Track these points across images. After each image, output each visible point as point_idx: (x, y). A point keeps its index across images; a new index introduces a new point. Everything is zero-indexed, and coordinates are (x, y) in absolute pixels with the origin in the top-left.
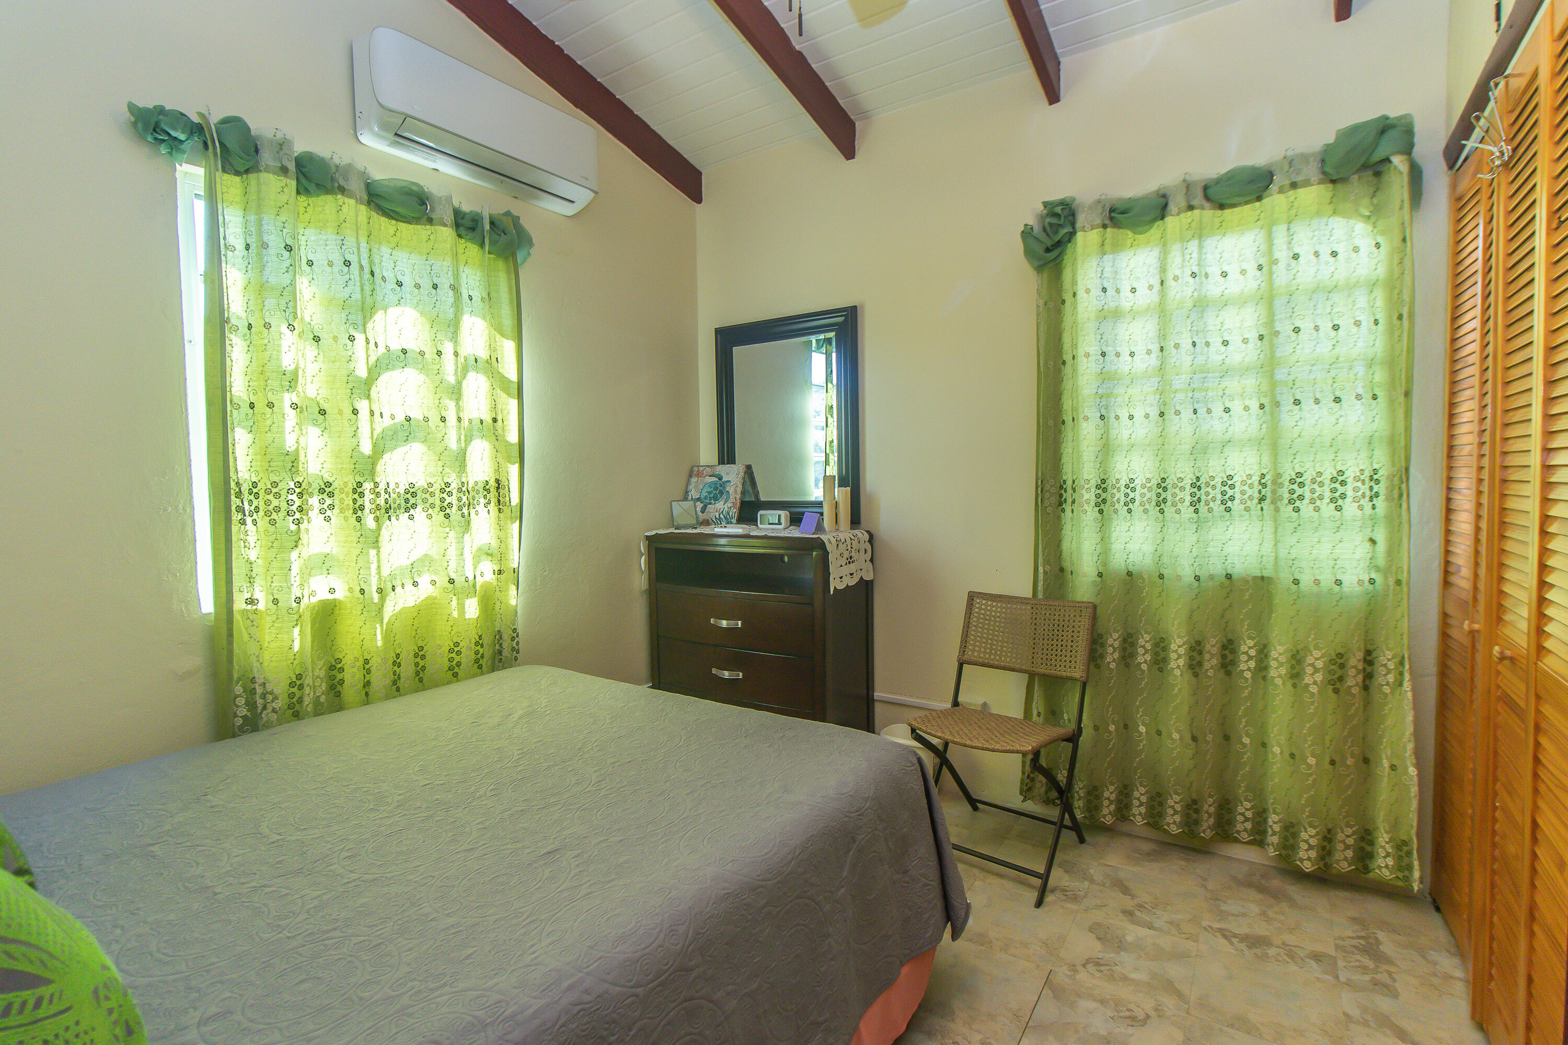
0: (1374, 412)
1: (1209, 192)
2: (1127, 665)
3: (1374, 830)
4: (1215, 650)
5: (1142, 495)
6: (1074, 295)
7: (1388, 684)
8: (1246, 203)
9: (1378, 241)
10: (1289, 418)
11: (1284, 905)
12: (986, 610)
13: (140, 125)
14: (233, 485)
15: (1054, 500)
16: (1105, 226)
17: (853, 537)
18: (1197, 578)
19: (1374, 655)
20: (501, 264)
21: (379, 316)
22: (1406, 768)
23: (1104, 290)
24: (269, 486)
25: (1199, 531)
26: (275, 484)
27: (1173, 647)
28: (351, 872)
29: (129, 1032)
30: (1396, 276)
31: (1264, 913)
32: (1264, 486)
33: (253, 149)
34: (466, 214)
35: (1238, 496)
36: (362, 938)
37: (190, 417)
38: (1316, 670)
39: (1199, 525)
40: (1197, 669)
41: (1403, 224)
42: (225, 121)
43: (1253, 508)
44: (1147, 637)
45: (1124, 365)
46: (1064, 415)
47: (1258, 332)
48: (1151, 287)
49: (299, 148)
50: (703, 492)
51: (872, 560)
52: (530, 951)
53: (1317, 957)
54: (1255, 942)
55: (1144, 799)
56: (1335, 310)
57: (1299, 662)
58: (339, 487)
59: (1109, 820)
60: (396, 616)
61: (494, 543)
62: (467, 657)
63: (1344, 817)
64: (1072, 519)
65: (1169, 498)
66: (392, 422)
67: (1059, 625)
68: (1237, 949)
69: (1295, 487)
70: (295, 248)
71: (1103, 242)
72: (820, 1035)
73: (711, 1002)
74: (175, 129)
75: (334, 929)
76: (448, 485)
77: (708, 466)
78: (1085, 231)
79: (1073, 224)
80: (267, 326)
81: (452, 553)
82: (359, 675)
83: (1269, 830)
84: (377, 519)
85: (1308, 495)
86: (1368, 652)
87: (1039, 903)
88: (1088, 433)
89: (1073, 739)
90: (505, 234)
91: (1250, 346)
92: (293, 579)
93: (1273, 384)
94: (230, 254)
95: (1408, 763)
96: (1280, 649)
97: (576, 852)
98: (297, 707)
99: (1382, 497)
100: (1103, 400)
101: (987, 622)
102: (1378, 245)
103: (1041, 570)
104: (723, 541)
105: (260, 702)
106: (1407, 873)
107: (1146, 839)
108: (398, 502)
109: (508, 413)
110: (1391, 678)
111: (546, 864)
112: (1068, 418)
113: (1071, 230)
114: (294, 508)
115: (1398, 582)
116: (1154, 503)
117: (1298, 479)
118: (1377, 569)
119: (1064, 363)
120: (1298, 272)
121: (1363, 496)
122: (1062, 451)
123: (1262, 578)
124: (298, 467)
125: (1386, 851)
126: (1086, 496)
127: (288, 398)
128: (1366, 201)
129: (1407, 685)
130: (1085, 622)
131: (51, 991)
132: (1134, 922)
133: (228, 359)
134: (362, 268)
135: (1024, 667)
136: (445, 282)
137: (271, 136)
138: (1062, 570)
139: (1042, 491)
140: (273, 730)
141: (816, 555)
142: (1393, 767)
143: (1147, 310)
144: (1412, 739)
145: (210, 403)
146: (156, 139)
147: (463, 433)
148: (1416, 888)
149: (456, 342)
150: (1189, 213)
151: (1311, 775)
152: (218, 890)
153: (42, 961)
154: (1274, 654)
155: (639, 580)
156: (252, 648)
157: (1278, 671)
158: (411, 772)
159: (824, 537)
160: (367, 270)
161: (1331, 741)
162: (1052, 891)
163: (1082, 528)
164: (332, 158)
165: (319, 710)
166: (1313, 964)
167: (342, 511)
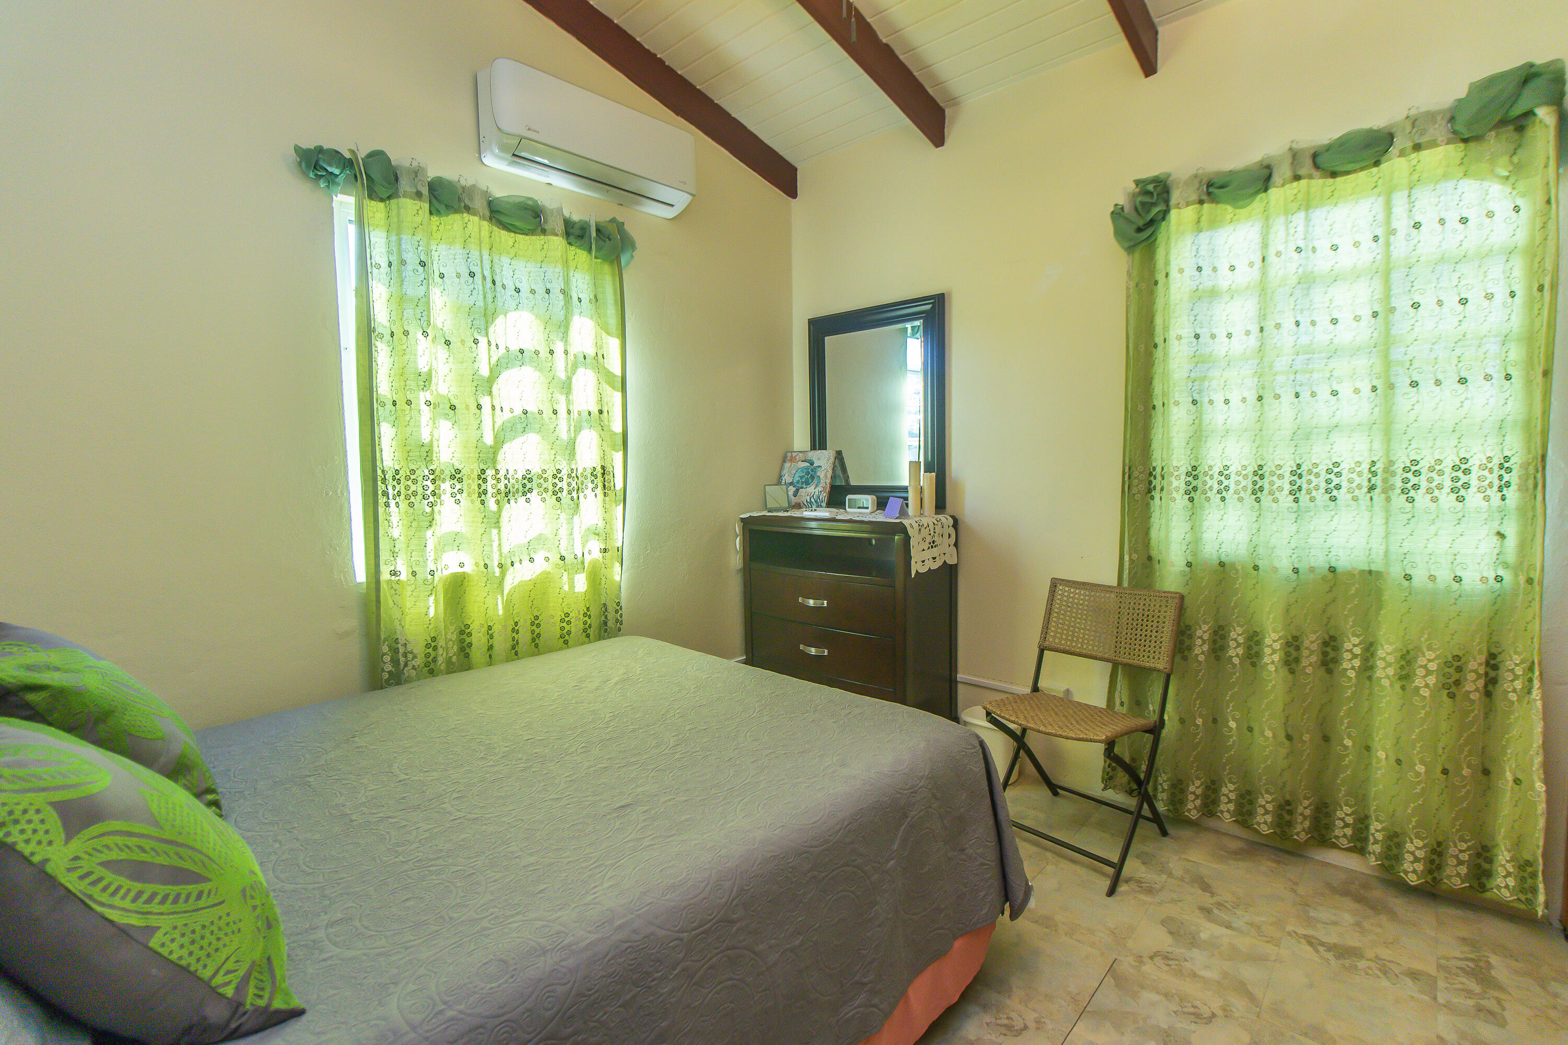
0: (1508, 393)
1: (1319, 160)
2: (1218, 658)
3: (1494, 846)
4: (1314, 647)
5: (1237, 483)
6: (1167, 275)
7: (1514, 691)
8: (1362, 169)
9: (1517, 204)
10: (1405, 400)
11: (1384, 918)
12: (1068, 597)
13: (303, 165)
14: (379, 472)
15: (1143, 487)
16: (1201, 202)
17: (936, 522)
18: (1296, 571)
19: (1499, 658)
20: (607, 268)
21: (500, 320)
22: (1533, 783)
23: (1199, 269)
24: (409, 474)
25: (1298, 521)
26: (413, 472)
27: (1268, 641)
28: (458, 810)
29: (269, 926)
30: (1537, 242)
31: (1358, 924)
32: (1374, 474)
33: (393, 178)
34: (575, 223)
35: (1345, 484)
36: (459, 868)
37: (346, 414)
38: (1429, 673)
39: (1298, 516)
40: (1294, 666)
41: (1548, 183)
42: (372, 155)
43: (1361, 497)
44: (1239, 630)
45: (1221, 347)
46: (1154, 400)
47: (1372, 309)
48: (1251, 264)
49: (432, 174)
50: (796, 476)
51: (956, 545)
52: (592, 892)
53: (1414, 975)
54: (1344, 952)
55: (1232, 796)
56: (1463, 282)
57: (1409, 663)
58: (467, 474)
59: (1194, 815)
60: (514, 589)
61: (601, 524)
62: (576, 627)
63: (1458, 831)
64: (1161, 507)
65: (1266, 486)
66: (511, 415)
67: (1143, 615)
68: (1322, 957)
69: (1410, 475)
70: (429, 264)
71: (1199, 218)
72: (864, 995)
73: (754, 953)
74: (331, 165)
75: (438, 858)
76: (559, 471)
77: (801, 452)
78: (1179, 208)
79: (1167, 201)
80: (406, 333)
81: (563, 533)
82: (484, 640)
83: (1371, 837)
84: (498, 502)
85: (1424, 485)
86: (1492, 656)
87: (1111, 892)
88: (1179, 418)
89: (1155, 730)
90: (610, 240)
91: (1363, 323)
92: (428, 554)
93: (1388, 363)
94: (375, 271)
95: (1536, 779)
96: (1389, 648)
97: (645, 808)
98: (432, 666)
99: (1513, 487)
100: (1196, 383)
101: (1069, 609)
102: (1517, 209)
103: (1127, 558)
104: (813, 524)
105: (402, 659)
106: (1530, 896)
107: (1236, 837)
108: (516, 487)
109: (613, 405)
110: (1518, 685)
111: (618, 817)
112: (1158, 403)
113: (1164, 208)
114: (428, 492)
115: (1530, 581)
116: (1249, 491)
117: (1413, 467)
118: (1506, 566)
119: (1156, 346)
120: (1419, 242)
121: (1491, 485)
122: (1152, 437)
123: (1370, 572)
124: (432, 457)
125: (1507, 870)
126: (1175, 483)
127: (424, 396)
128: (1505, 159)
129: (1536, 693)
130: (1169, 615)
131: (209, 887)
132: (1210, 920)
133: (374, 363)
134: (484, 278)
135: (1106, 656)
136: (556, 287)
137: (407, 165)
138: (1150, 558)
139: (1129, 477)
140: (411, 685)
141: (898, 539)
142: (1517, 781)
143: (1247, 288)
144: (1541, 751)
145: (361, 402)
146: (316, 175)
147: (573, 424)
148: (1540, 913)
149: (566, 341)
150: (1295, 184)
151: (1419, 782)
152: (354, 817)
153: (203, 863)
154: (1380, 653)
155: (735, 560)
156: (396, 614)
157: (1385, 671)
158: (518, 727)
159: (906, 522)
160: (489, 280)
161: (1444, 748)
162: (1127, 881)
163: (1170, 517)
164: (459, 181)
165: (452, 669)
166: (1409, 982)
167: (469, 495)
